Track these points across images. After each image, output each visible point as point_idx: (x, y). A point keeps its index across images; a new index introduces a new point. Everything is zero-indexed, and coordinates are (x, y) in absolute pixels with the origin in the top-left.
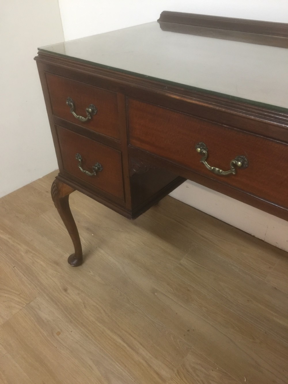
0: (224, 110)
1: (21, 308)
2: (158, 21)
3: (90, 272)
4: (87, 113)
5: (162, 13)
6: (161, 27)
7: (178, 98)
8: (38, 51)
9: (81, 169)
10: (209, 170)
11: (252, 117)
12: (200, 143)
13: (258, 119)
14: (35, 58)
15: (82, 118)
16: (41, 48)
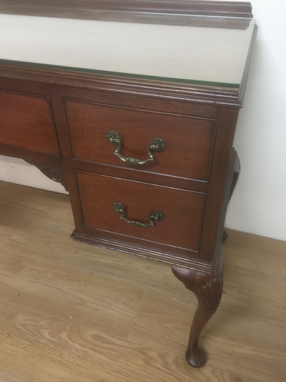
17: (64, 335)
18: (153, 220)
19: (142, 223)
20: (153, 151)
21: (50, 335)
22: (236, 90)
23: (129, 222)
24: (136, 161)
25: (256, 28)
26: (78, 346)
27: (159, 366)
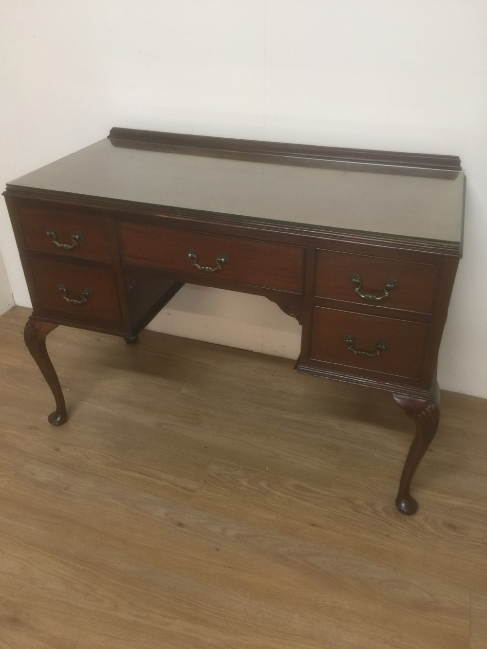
0: (204, 221)
1: (10, 479)
2: (108, 137)
3: (79, 426)
4: (74, 240)
5: (112, 130)
6: (112, 143)
7: (166, 216)
8: (6, 187)
9: (67, 300)
10: (200, 270)
11: (225, 225)
12: (190, 250)
13: (228, 225)
14: (3, 194)
15: (67, 246)
16: (9, 183)
17: (263, 484)
18: (380, 349)
19: (369, 353)
20: (388, 289)
21: (248, 482)
22: (457, 246)
23: (356, 352)
24: (374, 297)
25: (465, 178)
26: (280, 494)
27: (368, 513)
